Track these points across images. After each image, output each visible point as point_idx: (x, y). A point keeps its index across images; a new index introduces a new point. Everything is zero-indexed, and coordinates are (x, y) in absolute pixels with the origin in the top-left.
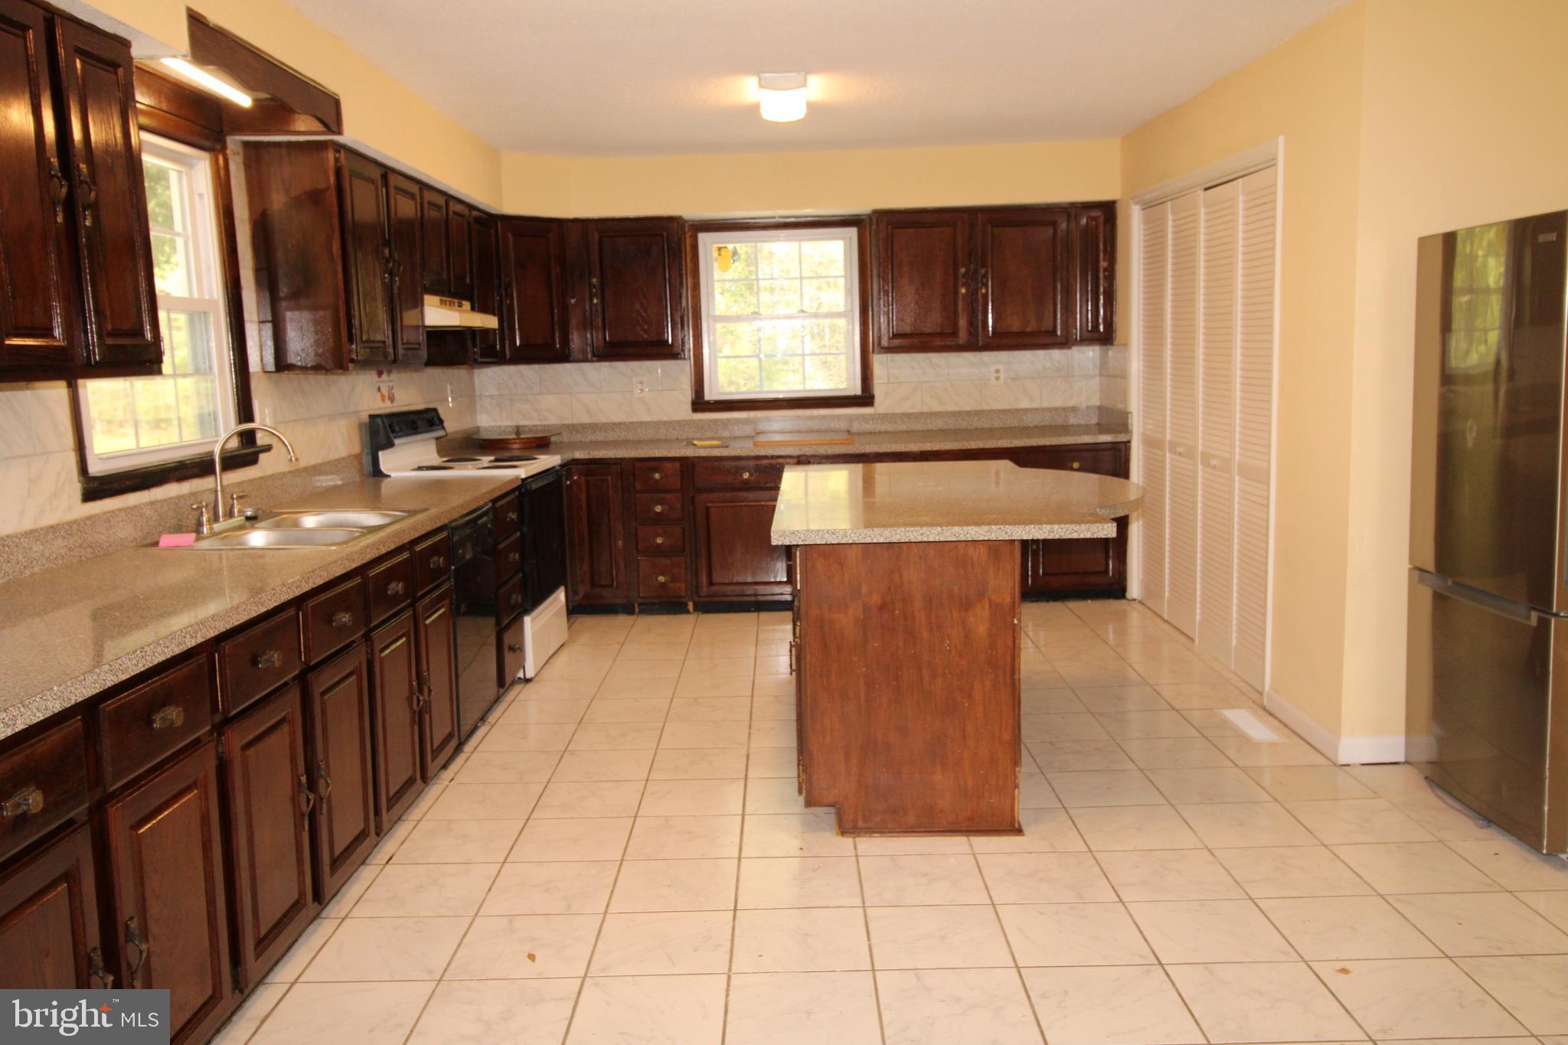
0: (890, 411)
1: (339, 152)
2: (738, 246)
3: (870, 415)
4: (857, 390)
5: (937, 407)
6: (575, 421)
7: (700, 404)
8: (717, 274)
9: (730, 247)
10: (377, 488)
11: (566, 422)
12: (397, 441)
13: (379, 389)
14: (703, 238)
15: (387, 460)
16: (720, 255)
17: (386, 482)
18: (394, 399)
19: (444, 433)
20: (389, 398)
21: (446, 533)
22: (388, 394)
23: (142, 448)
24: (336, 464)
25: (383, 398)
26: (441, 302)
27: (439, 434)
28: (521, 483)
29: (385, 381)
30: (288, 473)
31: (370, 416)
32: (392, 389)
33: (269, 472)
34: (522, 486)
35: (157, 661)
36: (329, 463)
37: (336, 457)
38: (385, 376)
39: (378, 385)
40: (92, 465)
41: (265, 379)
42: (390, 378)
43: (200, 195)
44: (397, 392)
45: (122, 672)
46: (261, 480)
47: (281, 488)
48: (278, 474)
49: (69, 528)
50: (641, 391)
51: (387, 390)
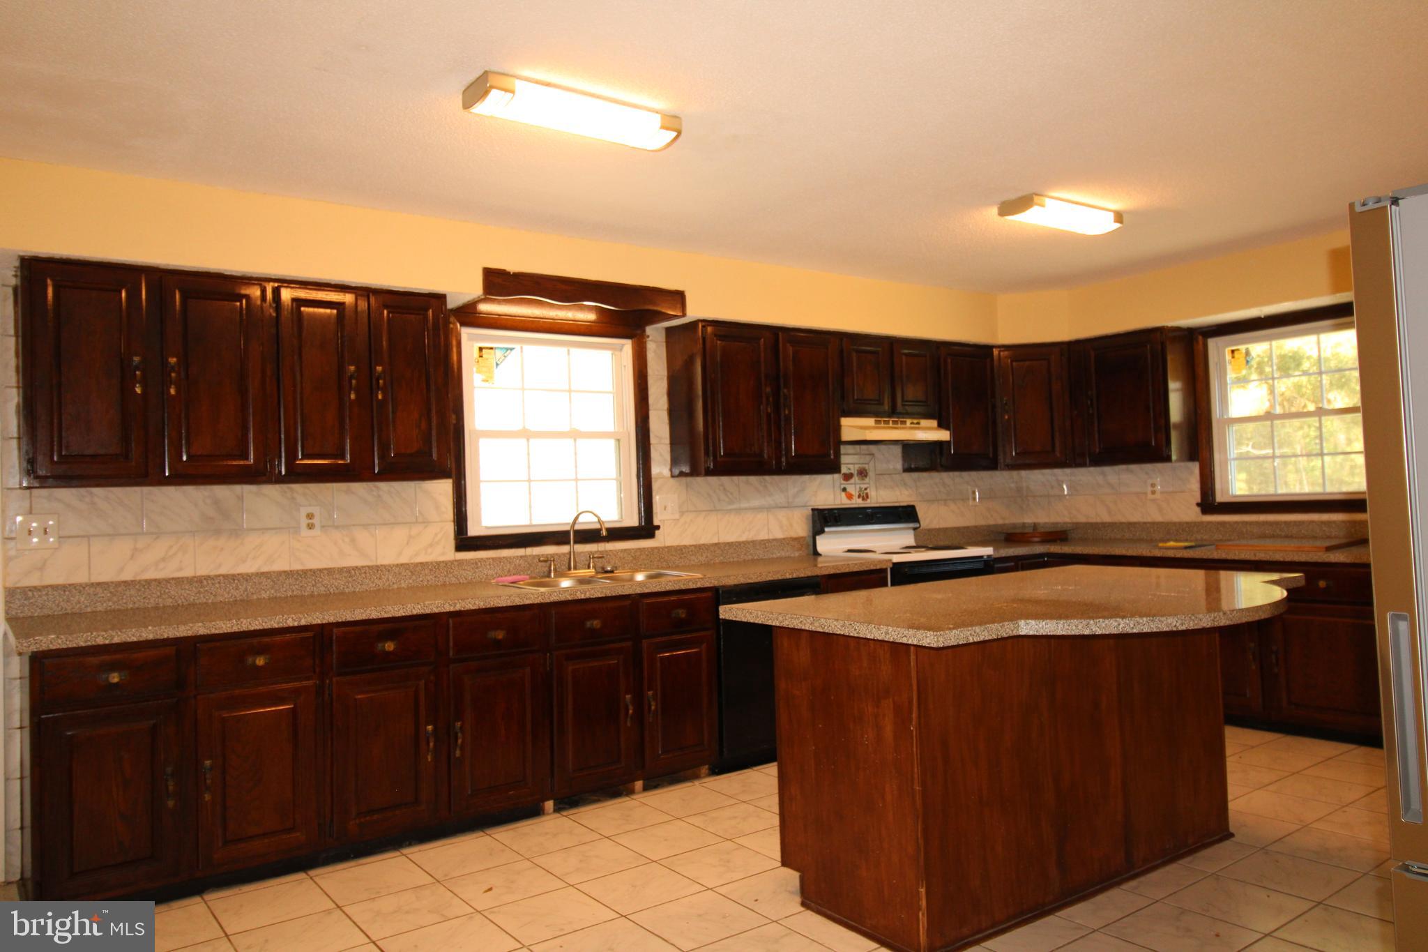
1: (706, 326)
2: (1251, 346)
6: (1099, 520)
7: (1209, 504)
8: (1232, 375)
9: (1243, 348)
10: (815, 560)
12: (827, 529)
13: (844, 490)
14: (1213, 343)
15: (826, 544)
16: (1233, 357)
17: (820, 559)
18: (867, 497)
19: (918, 525)
20: (859, 496)
21: (709, 594)
22: (857, 494)
23: (534, 523)
24: (764, 543)
25: (850, 496)
26: (877, 422)
27: (912, 525)
28: (891, 566)
29: (855, 484)
30: (691, 546)
31: (813, 510)
32: (866, 489)
33: (668, 544)
34: (891, 569)
35: (252, 629)
36: (753, 542)
37: (766, 538)
38: (855, 479)
39: (842, 486)
40: (473, 531)
41: (672, 481)
42: (865, 482)
43: (625, 366)
44: (872, 493)
45: (216, 629)
46: (653, 549)
47: (680, 554)
48: (678, 546)
49: (436, 566)
50: (1153, 492)
51: (858, 489)
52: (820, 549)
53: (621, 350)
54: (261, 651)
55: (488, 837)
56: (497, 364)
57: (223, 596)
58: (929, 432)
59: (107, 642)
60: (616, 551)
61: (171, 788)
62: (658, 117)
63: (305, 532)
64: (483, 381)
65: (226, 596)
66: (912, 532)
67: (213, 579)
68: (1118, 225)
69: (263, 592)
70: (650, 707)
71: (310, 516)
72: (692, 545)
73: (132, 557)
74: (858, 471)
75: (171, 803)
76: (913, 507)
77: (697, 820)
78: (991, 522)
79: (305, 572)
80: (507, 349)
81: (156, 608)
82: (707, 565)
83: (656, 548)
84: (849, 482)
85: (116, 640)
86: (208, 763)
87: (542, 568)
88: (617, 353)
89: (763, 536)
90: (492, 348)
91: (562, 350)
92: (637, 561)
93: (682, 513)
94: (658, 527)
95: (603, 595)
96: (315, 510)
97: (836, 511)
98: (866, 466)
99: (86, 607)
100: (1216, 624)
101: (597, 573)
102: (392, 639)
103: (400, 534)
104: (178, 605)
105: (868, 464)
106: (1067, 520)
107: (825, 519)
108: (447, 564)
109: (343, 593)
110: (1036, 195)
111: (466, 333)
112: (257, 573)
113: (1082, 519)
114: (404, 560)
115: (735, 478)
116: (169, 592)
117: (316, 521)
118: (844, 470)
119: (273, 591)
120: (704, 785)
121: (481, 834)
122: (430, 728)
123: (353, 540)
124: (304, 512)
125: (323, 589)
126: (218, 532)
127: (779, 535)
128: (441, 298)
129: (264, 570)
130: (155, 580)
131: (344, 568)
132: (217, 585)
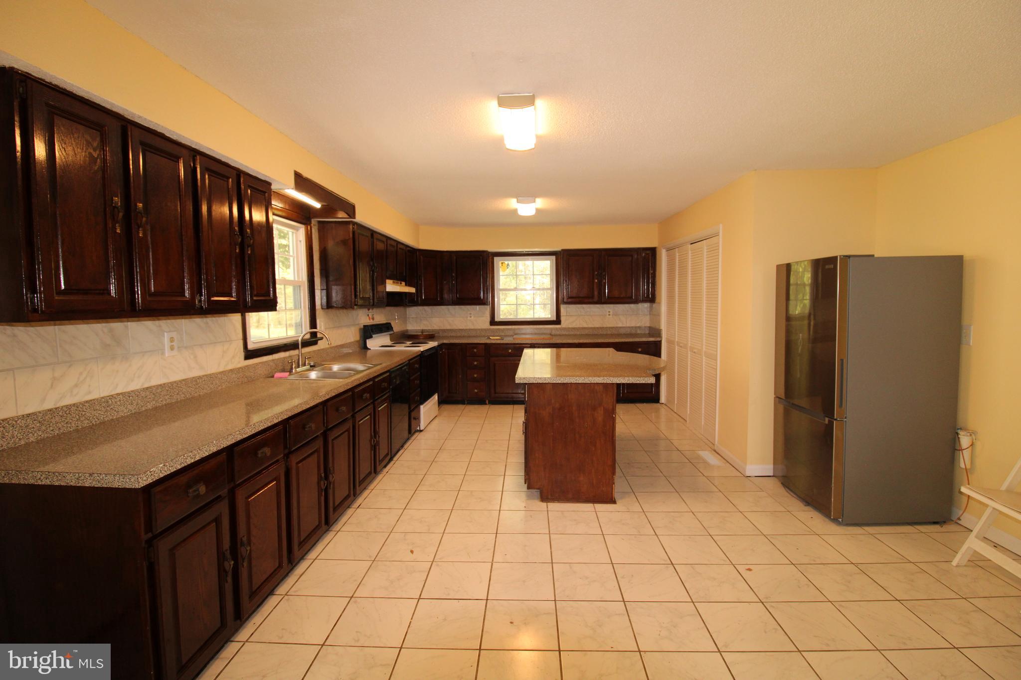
0: (567, 327)
1: (354, 225)
2: (510, 262)
3: (559, 328)
4: (555, 319)
5: (585, 326)
6: (445, 328)
7: (493, 322)
8: (501, 273)
9: (506, 262)
10: (365, 354)
11: (441, 328)
12: (373, 336)
13: (368, 315)
14: (496, 259)
15: (370, 343)
16: (502, 265)
17: (369, 352)
18: (374, 319)
19: (393, 332)
20: (372, 319)
21: (389, 374)
26: (393, 282)
27: (391, 332)
29: (371, 312)
31: (362, 326)
32: (373, 315)
33: (325, 347)
35: (261, 429)
38: (371, 310)
40: (251, 345)
42: (373, 311)
44: (375, 316)
45: (245, 434)
47: (326, 354)
49: (237, 371)
50: (471, 317)
51: (371, 316)
52: (368, 346)
53: (297, 230)
55: (341, 532)
57: (123, 412)
63: (168, 353)
65: (125, 411)
66: (389, 336)
67: (115, 398)
69: (149, 404)
71: (172, 340)
73: (52, 386)
76: (390, 324)
84: (369, 312)
87: (289, 367)
88: (299, 232)
94: (319, 338)
96: (174, 334)
99: (20, 440)
101: (310, 367)
103: (218, 350)
104: (93, 425)
112: (143, 389)
114: (221, 369)
116: (85, 414)
117: (175, 343)
119: (154, 403)
123: (195, 357)
124: (167, 337)
126: (113, 358)
127: (353, 339)
129: (146, 386)
130: (74, 405)
131: (193, 378)
132: (118, 403)
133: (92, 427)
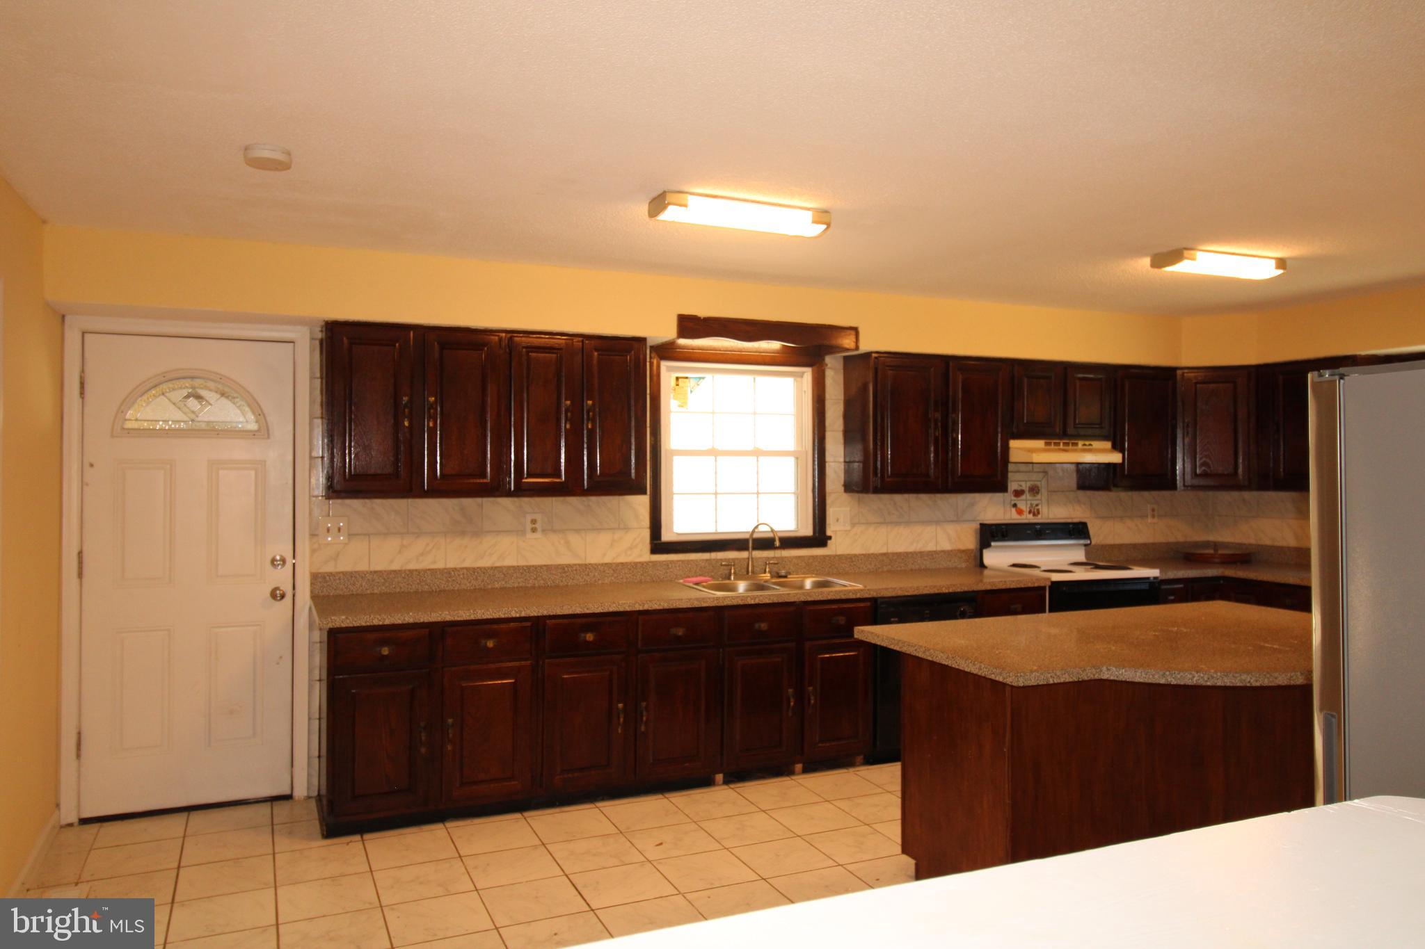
1: (878, 357)
12: (993, 544)
13: (1015, 505)
15: (995, 556)
18: (1039, 513)
19: (1089, 542)
20: (1030, 512)
21: (869, 604)
22: (1028, 510)
23: (719, 531)
24: (932, 554)
25: (1020, 512)
26: (1047, 444)
27: (1082, 542)
28: (1050, 584)
29: (1026, 500)
30: (860, 555)
31: (981, 524)
32: (1037, 505)
33: (839, 552)
34: (1050, 587)
35: (485, 618)
36: (920, 552)
37: (934, 549)
38: (1027, 496)
39: (1013, 503)
40: (666, 537)
41: (846, 497)
42: (1036, 498)
43: (805, 392)
44: (1045, 508)
45: (458, 617)
46: (825, 557)
47: (849, 564)
48: (849, 555)
49: (635, 565)
51: (1028, 506)
52: (987, 561)
53: (802, 377)
54: (490, 635)
55: (666, 800)
56: (691, 392)
57: (466, 585)
58: (1101, 454)
59: (381, 623)
60: (790, 557)
61: (423, 738)
62: (810, 213)
63: (530, 535)
64: (679, 406)
65: (468, 585)
66: (1083, 548)
67: (459, 571)
68: (1280, 272)
69: (496, 583)
70: (809, 700)
71: (534, 522)
72: (863, 555)
73: (400, 552)
74: (1029, 487)
75: (423, 750)
76: (1084, 525)
77: (842, 804)
78: (1171, 539)
79: (529, 567)
80: (700, 378)
81: (416, 592)
82: (876, 573)
83: (827, 556)
84: (1019, 499)
85: (387, 622)
86: (450, 721)
87: (724, 571)
88: (799, 379)
89: (931, 547)
90: (687, 378)
91: (748, 379)
92: (809, 567)
93: (853, 525)
94: (830, 538)
95: (770, 602)
96: (538, 517)
97: (1003, 527)
98: (1039, 483)
99: (367, 589)
100: (1292, 683)
101: (772, 577)
102: (591, 631)
103: (605, 538)
104: (433, 591)
105: (1040, 481)
106: (1252, 541)
107: (991, 534)
108: (643, 565)
109: (557, 586)
110: (1186, 249)
111: (665, 365)
112: (492, 568)
113: (1267, 542)
114: (607, 560)
115: (906, 496)
116: (426, 580)
117: (538, 526)
118: (1013, 486)
119: (503, 583)
120: (858, 773)
121: (661, 796)
122: (620, 705)
123: (567, 542)
124: (529, 518)
125: (542, 582)
126: (463, 534)
127: (947, 546)
128: (642, 341)
129: (498, 564)
130: (416, 570)
131: (560, 565)
132: (462, 576)
133: (431, 593)
